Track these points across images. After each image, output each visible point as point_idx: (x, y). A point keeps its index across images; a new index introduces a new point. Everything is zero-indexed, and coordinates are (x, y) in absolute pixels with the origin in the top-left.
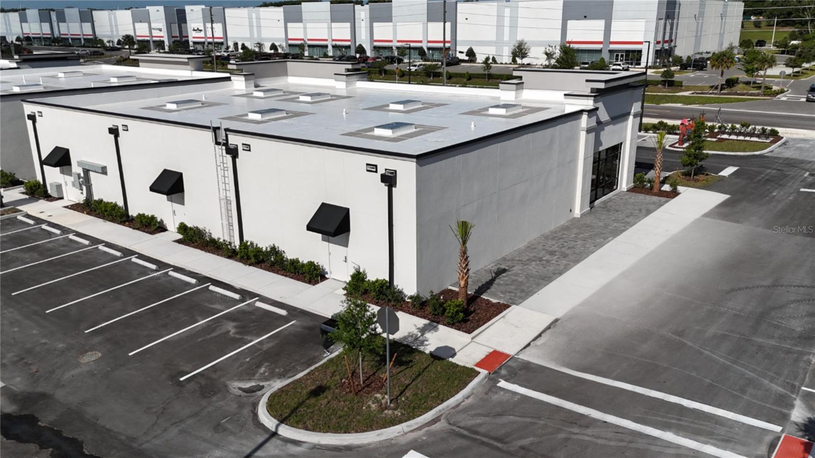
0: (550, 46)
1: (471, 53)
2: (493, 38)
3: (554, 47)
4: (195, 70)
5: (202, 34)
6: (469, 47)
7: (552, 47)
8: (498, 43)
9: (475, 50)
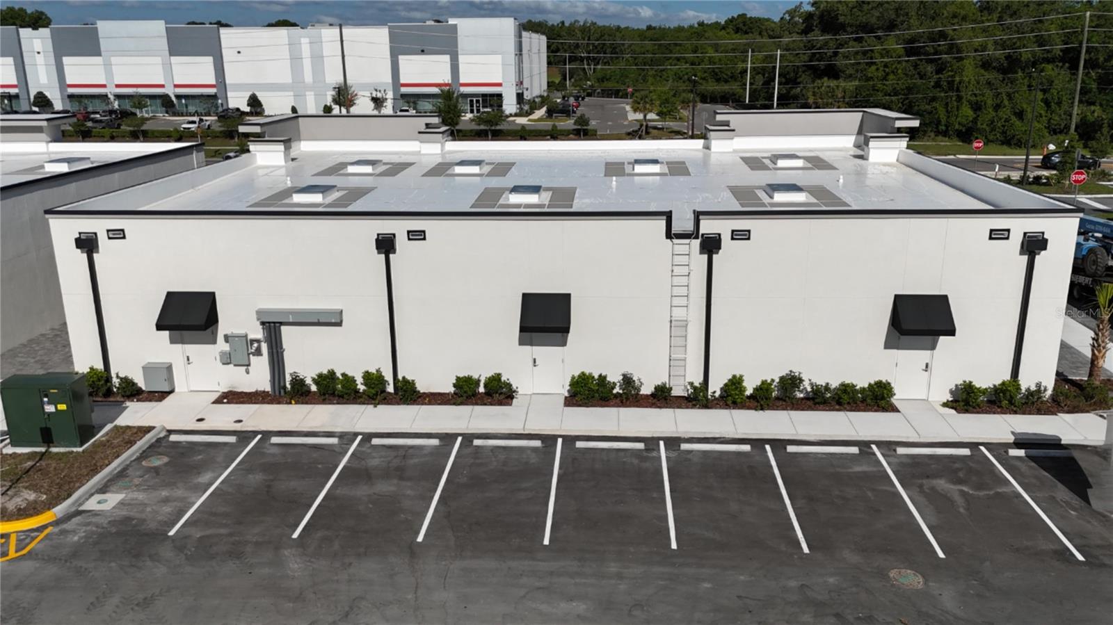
0: (376, 90)
1: (254, 102)
2: (288, 79)
3: (383, 92)
4: (51, 142)
6: (251, 93)
7: (380, 91)
8: (297, 86)
9: (261, 96)
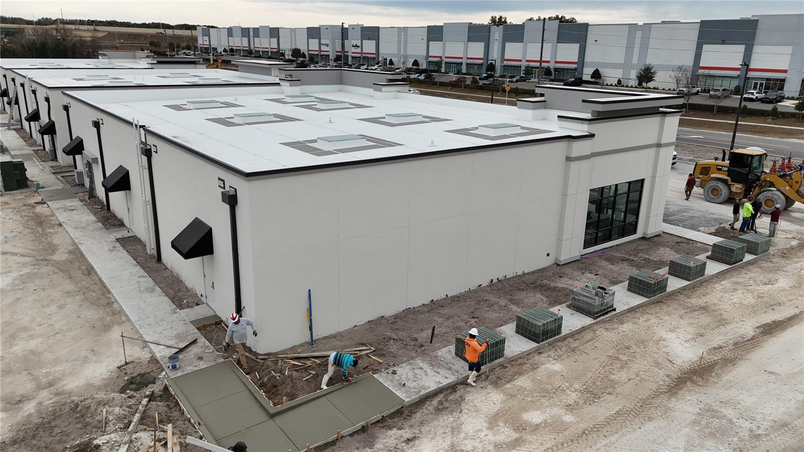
1: (596, 75)
2: (621, 61)
5: (359, 50)
6: (596, 68)
8: (626, 66)
9: (605, 72)
